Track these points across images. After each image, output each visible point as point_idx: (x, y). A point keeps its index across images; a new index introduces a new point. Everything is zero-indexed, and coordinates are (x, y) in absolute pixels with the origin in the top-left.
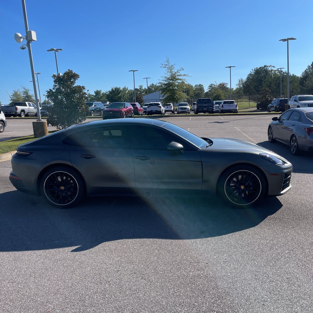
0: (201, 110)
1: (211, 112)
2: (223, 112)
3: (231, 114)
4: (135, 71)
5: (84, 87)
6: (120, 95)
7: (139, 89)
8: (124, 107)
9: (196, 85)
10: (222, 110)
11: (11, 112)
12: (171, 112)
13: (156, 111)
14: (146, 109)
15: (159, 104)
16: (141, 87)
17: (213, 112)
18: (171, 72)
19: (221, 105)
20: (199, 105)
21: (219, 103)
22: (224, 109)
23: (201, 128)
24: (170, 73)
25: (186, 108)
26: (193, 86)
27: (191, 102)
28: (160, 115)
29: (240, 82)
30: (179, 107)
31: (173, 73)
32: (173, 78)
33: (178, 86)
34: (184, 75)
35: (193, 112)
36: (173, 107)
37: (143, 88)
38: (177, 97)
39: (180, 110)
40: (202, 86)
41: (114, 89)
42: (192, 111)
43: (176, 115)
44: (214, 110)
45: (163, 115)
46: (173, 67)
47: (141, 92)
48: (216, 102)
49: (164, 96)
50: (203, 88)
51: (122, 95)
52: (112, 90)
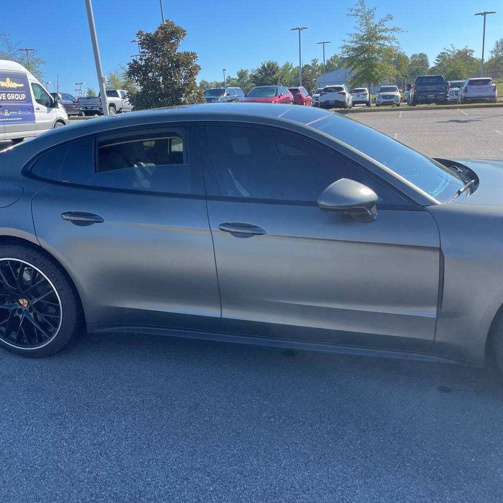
0: (423, 98)
1: (442, 101)
2: (468, 101)
3: (482, 104)
4: (301, 29)
5: (195, 54)
6: (276, 75)
7: (311, 64)
8: (276, 95)
9: (413, 55)
10: (465, 97)
11: (93, 107)
12: (365, 105)
13: (336, 101)
14: (318, 100)
15: (341, 89)
16: (315, 61)
17: (445, 102)
18: (367, 24)
19: (464, 88)
20: (419, 88)
21: (459, 86)
22: (468, 95)
23: (422, 133)
24: (365, 26)
25: (392, 96)
26: (407, 57)
27: (403, 86)
28: (343, 109)
29: (497, 46)
30: (381, 94)
31: (371, 25)
32: (372, 36)
33: (379, 52)
34: (393, 30)
35: (407, 103)
36: (368, 95)
37: (319, 63)
38: (377, 73)
39: (383, 100)
40: (426, 56)
41: (266, 65)
42: (405, 101)
43: (373, 108)
44: (448, 97)
45: (348, 109)
46: (372, 13)
47: (314, 72)
48: (451, 83)
49: (351, 72)
50: (427, 60)
51: (279, 76)
52: (263, 67)
